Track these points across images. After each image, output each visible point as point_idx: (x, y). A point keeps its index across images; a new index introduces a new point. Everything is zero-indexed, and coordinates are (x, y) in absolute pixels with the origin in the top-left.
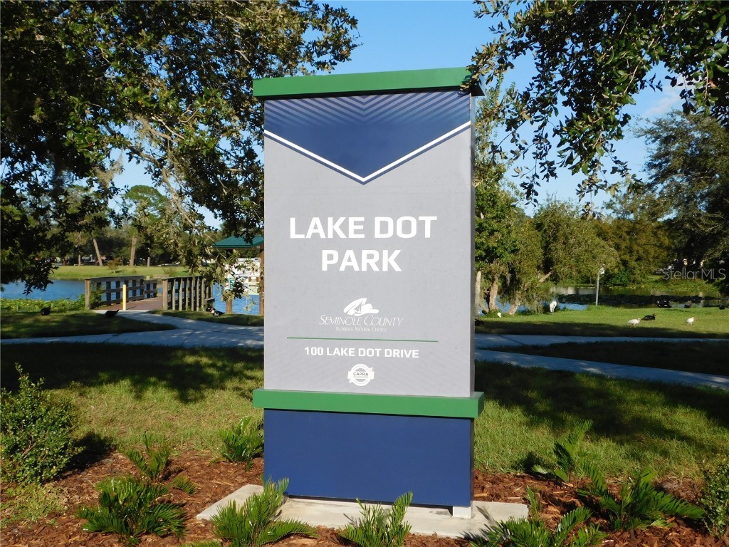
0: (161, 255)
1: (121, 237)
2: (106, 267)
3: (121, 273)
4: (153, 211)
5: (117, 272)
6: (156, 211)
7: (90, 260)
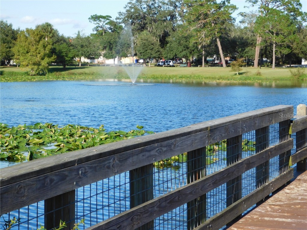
0: (287, 56)
1: (245, 37)
2: (230, 69)
3: (244, 75)
4: (278, 7)
5: (240, 74)
6: (283, 7)
7: (214, 60)
